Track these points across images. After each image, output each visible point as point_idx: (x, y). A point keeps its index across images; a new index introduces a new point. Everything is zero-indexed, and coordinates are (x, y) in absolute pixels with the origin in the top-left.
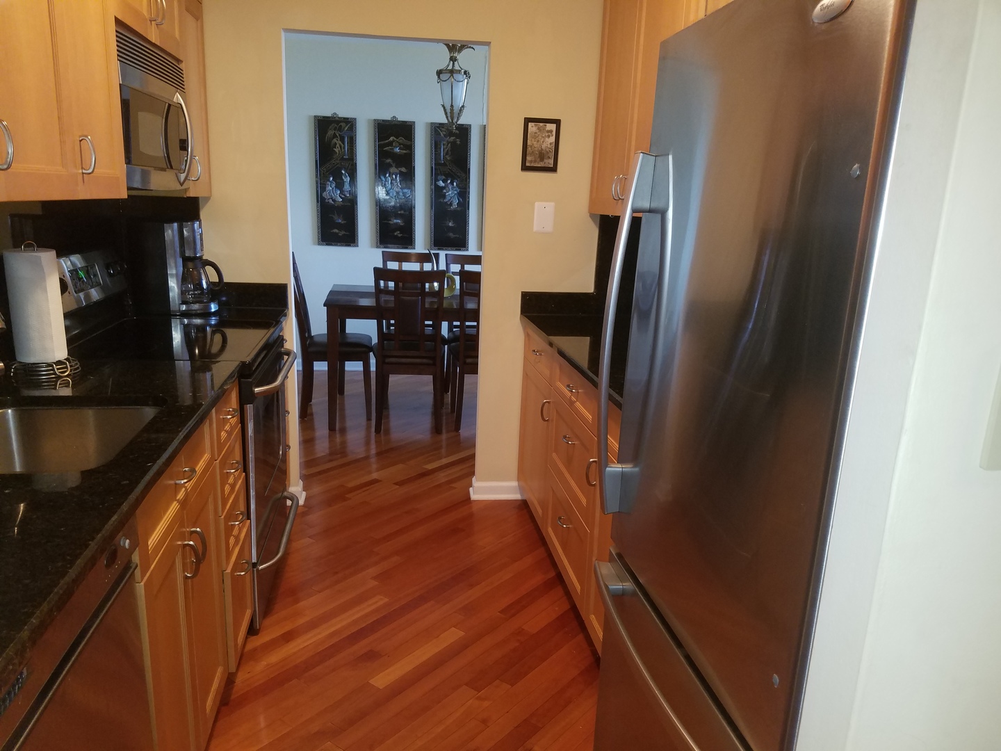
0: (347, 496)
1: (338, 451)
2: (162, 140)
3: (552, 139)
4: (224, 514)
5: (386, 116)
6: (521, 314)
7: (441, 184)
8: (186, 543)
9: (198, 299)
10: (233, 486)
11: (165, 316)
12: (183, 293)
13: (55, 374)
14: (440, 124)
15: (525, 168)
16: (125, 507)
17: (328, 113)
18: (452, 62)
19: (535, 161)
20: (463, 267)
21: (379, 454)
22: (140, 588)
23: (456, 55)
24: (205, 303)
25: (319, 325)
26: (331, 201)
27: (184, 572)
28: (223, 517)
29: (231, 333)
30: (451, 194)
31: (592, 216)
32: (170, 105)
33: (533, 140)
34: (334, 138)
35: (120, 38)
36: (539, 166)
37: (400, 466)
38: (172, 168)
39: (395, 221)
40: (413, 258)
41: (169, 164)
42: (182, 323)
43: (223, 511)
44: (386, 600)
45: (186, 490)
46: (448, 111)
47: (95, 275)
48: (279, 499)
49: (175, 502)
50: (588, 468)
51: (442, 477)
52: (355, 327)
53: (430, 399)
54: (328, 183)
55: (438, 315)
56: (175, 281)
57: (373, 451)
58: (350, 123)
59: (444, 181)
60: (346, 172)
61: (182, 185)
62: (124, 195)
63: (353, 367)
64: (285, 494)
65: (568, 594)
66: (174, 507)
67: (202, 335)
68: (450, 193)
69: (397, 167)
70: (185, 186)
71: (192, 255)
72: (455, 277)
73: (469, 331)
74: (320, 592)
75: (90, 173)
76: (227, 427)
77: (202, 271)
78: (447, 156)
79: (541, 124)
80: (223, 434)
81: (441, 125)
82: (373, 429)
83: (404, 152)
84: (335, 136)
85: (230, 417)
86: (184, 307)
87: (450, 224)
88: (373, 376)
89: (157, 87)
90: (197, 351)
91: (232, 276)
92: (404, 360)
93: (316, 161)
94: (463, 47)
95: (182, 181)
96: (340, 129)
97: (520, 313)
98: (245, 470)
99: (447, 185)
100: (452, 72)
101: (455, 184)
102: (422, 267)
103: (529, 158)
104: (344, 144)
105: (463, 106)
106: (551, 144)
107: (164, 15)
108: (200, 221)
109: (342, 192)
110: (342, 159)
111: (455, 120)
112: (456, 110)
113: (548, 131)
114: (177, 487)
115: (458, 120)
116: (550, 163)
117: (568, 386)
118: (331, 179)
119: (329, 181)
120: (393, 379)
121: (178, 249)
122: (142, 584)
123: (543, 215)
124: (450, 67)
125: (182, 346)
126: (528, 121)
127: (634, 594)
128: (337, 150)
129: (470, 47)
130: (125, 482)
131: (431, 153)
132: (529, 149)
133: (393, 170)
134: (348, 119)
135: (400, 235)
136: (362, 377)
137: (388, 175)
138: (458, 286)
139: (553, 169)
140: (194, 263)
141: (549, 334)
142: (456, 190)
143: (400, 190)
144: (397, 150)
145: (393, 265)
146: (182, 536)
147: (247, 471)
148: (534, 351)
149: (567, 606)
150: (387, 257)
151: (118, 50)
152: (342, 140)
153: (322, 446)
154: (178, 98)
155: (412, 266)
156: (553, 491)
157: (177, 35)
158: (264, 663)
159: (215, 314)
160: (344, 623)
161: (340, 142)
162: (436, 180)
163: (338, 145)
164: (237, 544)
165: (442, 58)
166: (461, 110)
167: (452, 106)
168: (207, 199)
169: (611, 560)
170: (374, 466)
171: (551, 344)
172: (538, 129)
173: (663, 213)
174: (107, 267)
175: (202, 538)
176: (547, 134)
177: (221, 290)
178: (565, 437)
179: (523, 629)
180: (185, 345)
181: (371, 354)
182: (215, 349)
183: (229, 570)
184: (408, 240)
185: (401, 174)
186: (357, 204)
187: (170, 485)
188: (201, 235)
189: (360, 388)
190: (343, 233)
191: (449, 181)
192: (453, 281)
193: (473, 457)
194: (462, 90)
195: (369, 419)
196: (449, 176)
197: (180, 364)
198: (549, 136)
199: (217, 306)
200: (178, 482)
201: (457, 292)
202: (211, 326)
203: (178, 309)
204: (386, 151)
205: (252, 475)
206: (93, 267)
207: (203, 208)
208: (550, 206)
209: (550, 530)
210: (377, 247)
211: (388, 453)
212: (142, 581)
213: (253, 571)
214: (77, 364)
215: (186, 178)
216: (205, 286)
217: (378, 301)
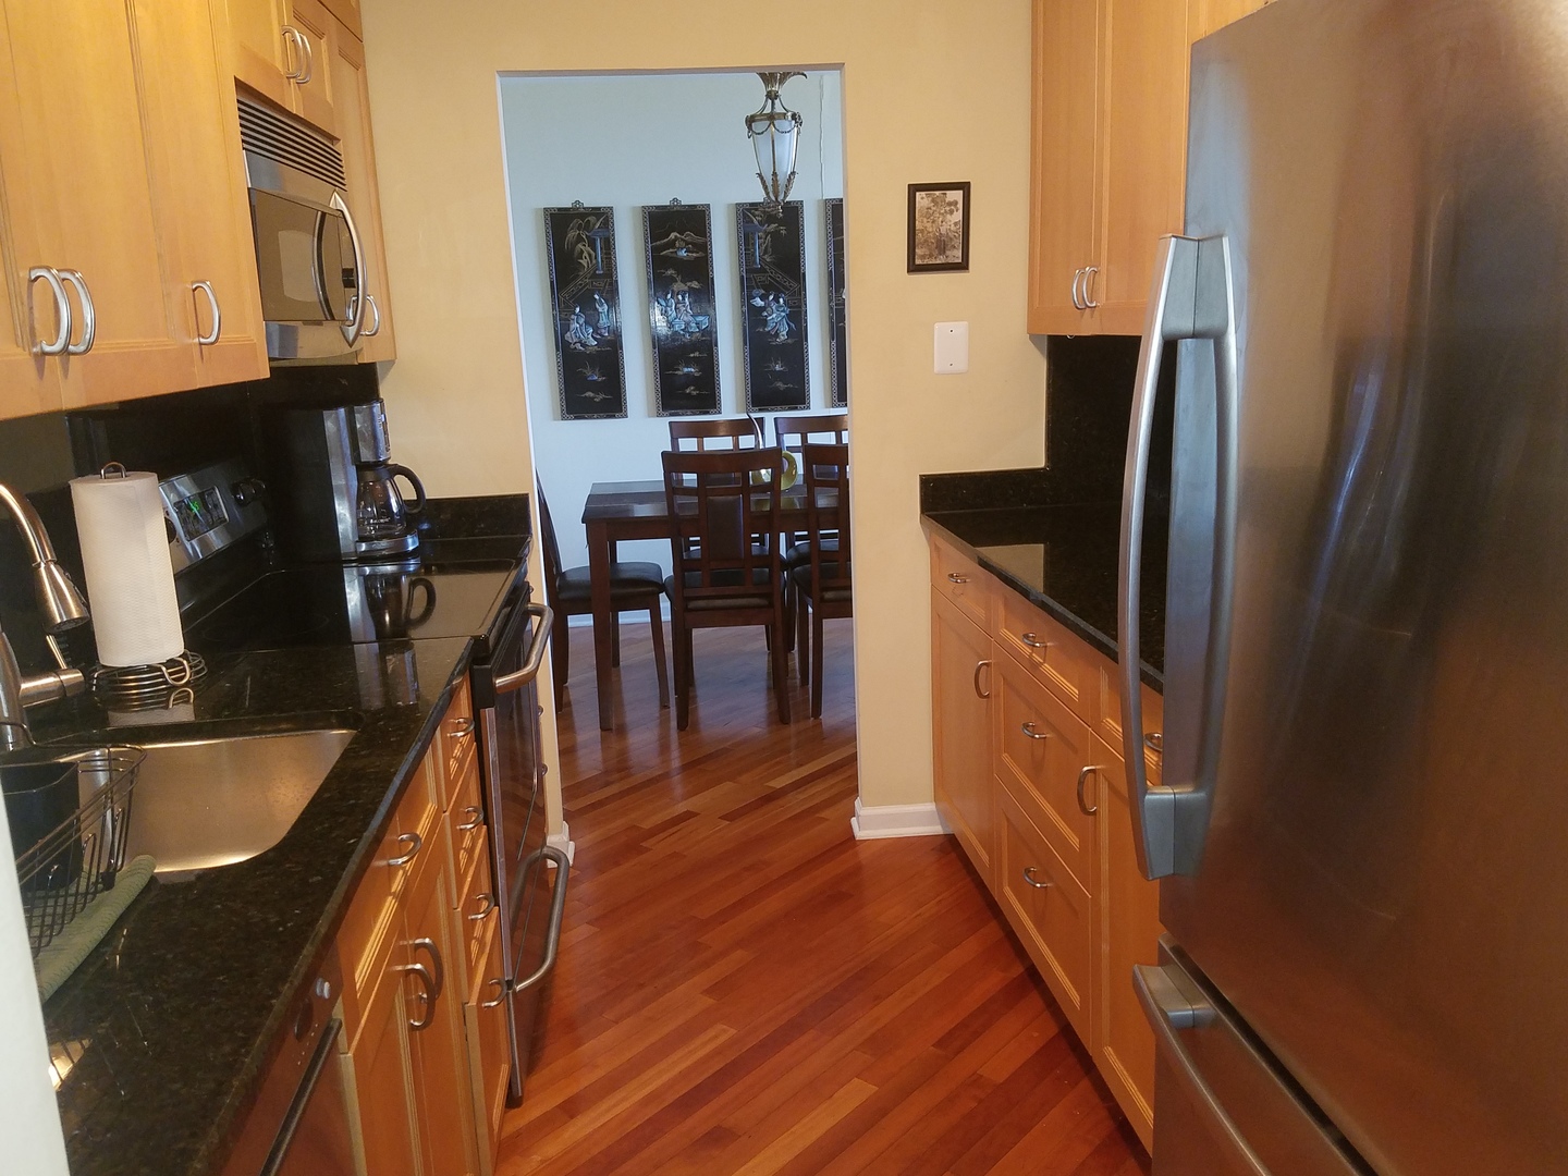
0: (644, 844)
1: (619, 766)
2: (313, 271)
3: (958, 216)
4: (461, 904)
5: (662, 199)
6: (922, 512)
7: (759, 302)
8: (410, 967)
9: (384, 532)
10: (470, 851)
11: (333, 564)
12: (360, 523)
13: (166, 682)
14: (752, 204)
15: (913, 268)
16: (322, 926)
17: (565, 202)
18: (770, 101)
19: (931, 256)
20: (804, 439)
21: (687, 767)
22: (347, 1060)
23: (776, 88)
24: (399, 536)
25: (575, 554)
26: (578, 346)
27: (408, 1019)
28: (459, 909)
29: (440, 582)
30: (776, 317)
31: (1034, 338)
32: (324, 214)
33: (925, 220)
34: (578, 242)
35: (244, 111)
36: (938, 262)
37: (728, 786)
38: (333, 319)
39: (686, 370)
40: (722, 430)
41: (329, 312)
42: (361, 574)
43: (459, 901)
44: (733, 1031)
45: (405, 872)
46: (769, 183)
47: (216, 506)
48: (537, 859)
49: (390, 898)
50: (1081, 783)
51: (798, 802)
52: (633, 553)
53: (762, 663)
54: (573, 317)
55: (772, 521)
56: (346, 505)
57: (676, 763)
58: (603, 216)
59: (763, 298)
60: (601, 296)
61: (351, 346)
62: (264, 373)
63: (633, 619)
64: (545, 850)
65: (1052, 1005)
66: (390, 905)
67: (395, 590)
68: (774, 315)
69: (684, 282)
70: (354, 348)
71: (372, 459)
72: (794, 455)
73: (827, 545)
74: (617, 1023)
75: (212, 343)
76: (457, 752)
77: (389, 485)
78: (765, 257)
79: (937, 193)
80: (453, 764)
81: (754, 205)
82: (674, 724)
83: (694, 255)
84: (579, 239)
85: (462, 734)
86: (364, 547)
87: (777, 368)
88: (667, 630)
89: (302, 185)
90: (387, 618)
91: (437, 489)
92: (719, 603)
93: (552, 283)
94: (785, 76)
95: (351, 338)
96: (588, 227)
97: (919, 512)
98: (487, 821)
99: (769, 305)
100: (772, 117)
101: (781, 300)
102: (736, 444)
103: (918, 251)
104: (595, 251)
105: (793, 173)
106: (956, 224)
107: (308, 67)
108: (382, 402)
109: (596, 330)
110: (595, 276)
111: (781, 197)
112: (782, 180)
113: (950, 204)
114: (391, 871)
115: (785, 196)
116: (955, 255)
117: (1026, 636)
118: (578, 309)
119: (574, 313)
120: (698, 634)
121: (349, 452)
122: (350, 1055)
123: (950, 343)
124: (768, 110)
125: (363, 612)
126: (914, 189)
127: (1216, 1022)
128: (584, 262)
129: (799, 74)
130: (315, 879)
131: (740, 254)
132: (919, 236)
133: (678, 286)
134: (599, 208)
135: (695, 393)
136: (650, 633)
137: (669, 296)
138: (801, 470)
139: (963, 266)
140: (374, 472)
141: (975, 542)
142: (783, 311)
143: (691, 319)
144: (683, 253)
145: (688, 445)
146: (402, 955)
147: (491, 822)
148: (952, 576)
149: (1052, 1030)
150: (677, 432)
151: (242, 133)
152: (592, 245)
153: (591, 758)
154: (337, 202)
155: (722, 443)
156: (1008, 820)
157: (329, 99)
158: (536, 1158)
159: (414, 554)
160: (665, 1078)
161: (589, 249)
162: (751, 297)
163: (585, 254)
164: (483, 953)
165: (754, 96)
166: (789, 180)
167: (775, 174)
168: (392, 362)
169: (1163, 960)
170: (679, 791)
171: (984, 564)
172: (933, 201)
173: (1218, 338)
174: (235, 489)
175: (433, 952)
176: (948, 209)
177: (423, 511)
178: (1026, 726)
179: (982, 1076)
180: (367, 611)
181: (663, 596)
182: (416, 612)
183: (473, 1003)
184: (709, 401)
185: (692, 291)
186: (621, 348)
187: (380, 868)
188: (385, 424)
189: (649, 654)
190: (602, 396)
191: (771, 298)
192: (792, 462)
193: (852, 760)
194: (789, 146)
195: (664, 706)
196: (770, 288)
197: (360, 649)
198: (951, 212)
199: (416, 539)
200: (392, 862)
201: (800, 480)
202: (408, 574)
203: (352, 550)
204: (666, 257)
205: (497, 828)
206: (212, 493)
207: (383, 378)
208: (961, 328)
209: (1008, 890)
210: (659, 415)
211: (703, 763)
212: (349, 1048)
213: (507, 994)
214: (200, 662)
215: (358, 334)
216: (395, 508)
217: (671, 506)
